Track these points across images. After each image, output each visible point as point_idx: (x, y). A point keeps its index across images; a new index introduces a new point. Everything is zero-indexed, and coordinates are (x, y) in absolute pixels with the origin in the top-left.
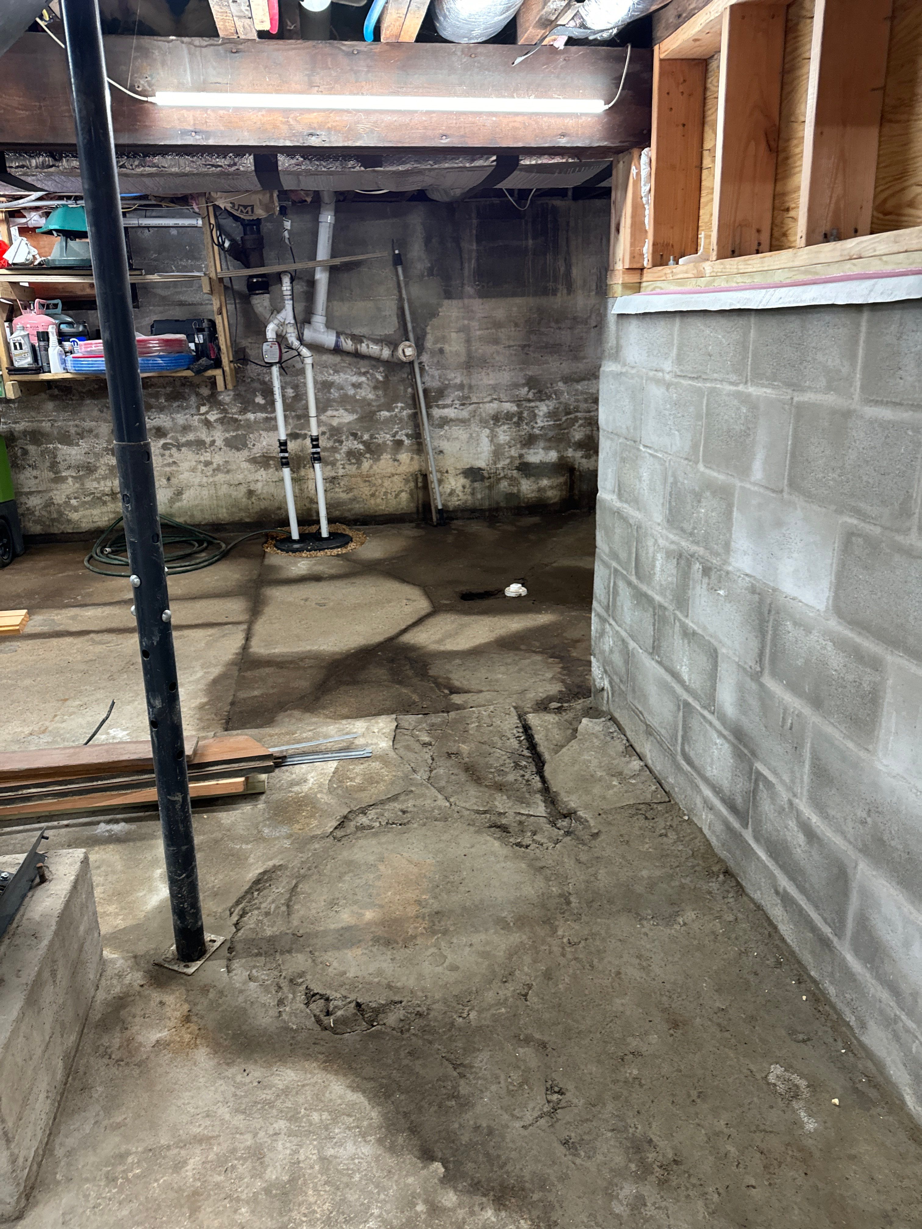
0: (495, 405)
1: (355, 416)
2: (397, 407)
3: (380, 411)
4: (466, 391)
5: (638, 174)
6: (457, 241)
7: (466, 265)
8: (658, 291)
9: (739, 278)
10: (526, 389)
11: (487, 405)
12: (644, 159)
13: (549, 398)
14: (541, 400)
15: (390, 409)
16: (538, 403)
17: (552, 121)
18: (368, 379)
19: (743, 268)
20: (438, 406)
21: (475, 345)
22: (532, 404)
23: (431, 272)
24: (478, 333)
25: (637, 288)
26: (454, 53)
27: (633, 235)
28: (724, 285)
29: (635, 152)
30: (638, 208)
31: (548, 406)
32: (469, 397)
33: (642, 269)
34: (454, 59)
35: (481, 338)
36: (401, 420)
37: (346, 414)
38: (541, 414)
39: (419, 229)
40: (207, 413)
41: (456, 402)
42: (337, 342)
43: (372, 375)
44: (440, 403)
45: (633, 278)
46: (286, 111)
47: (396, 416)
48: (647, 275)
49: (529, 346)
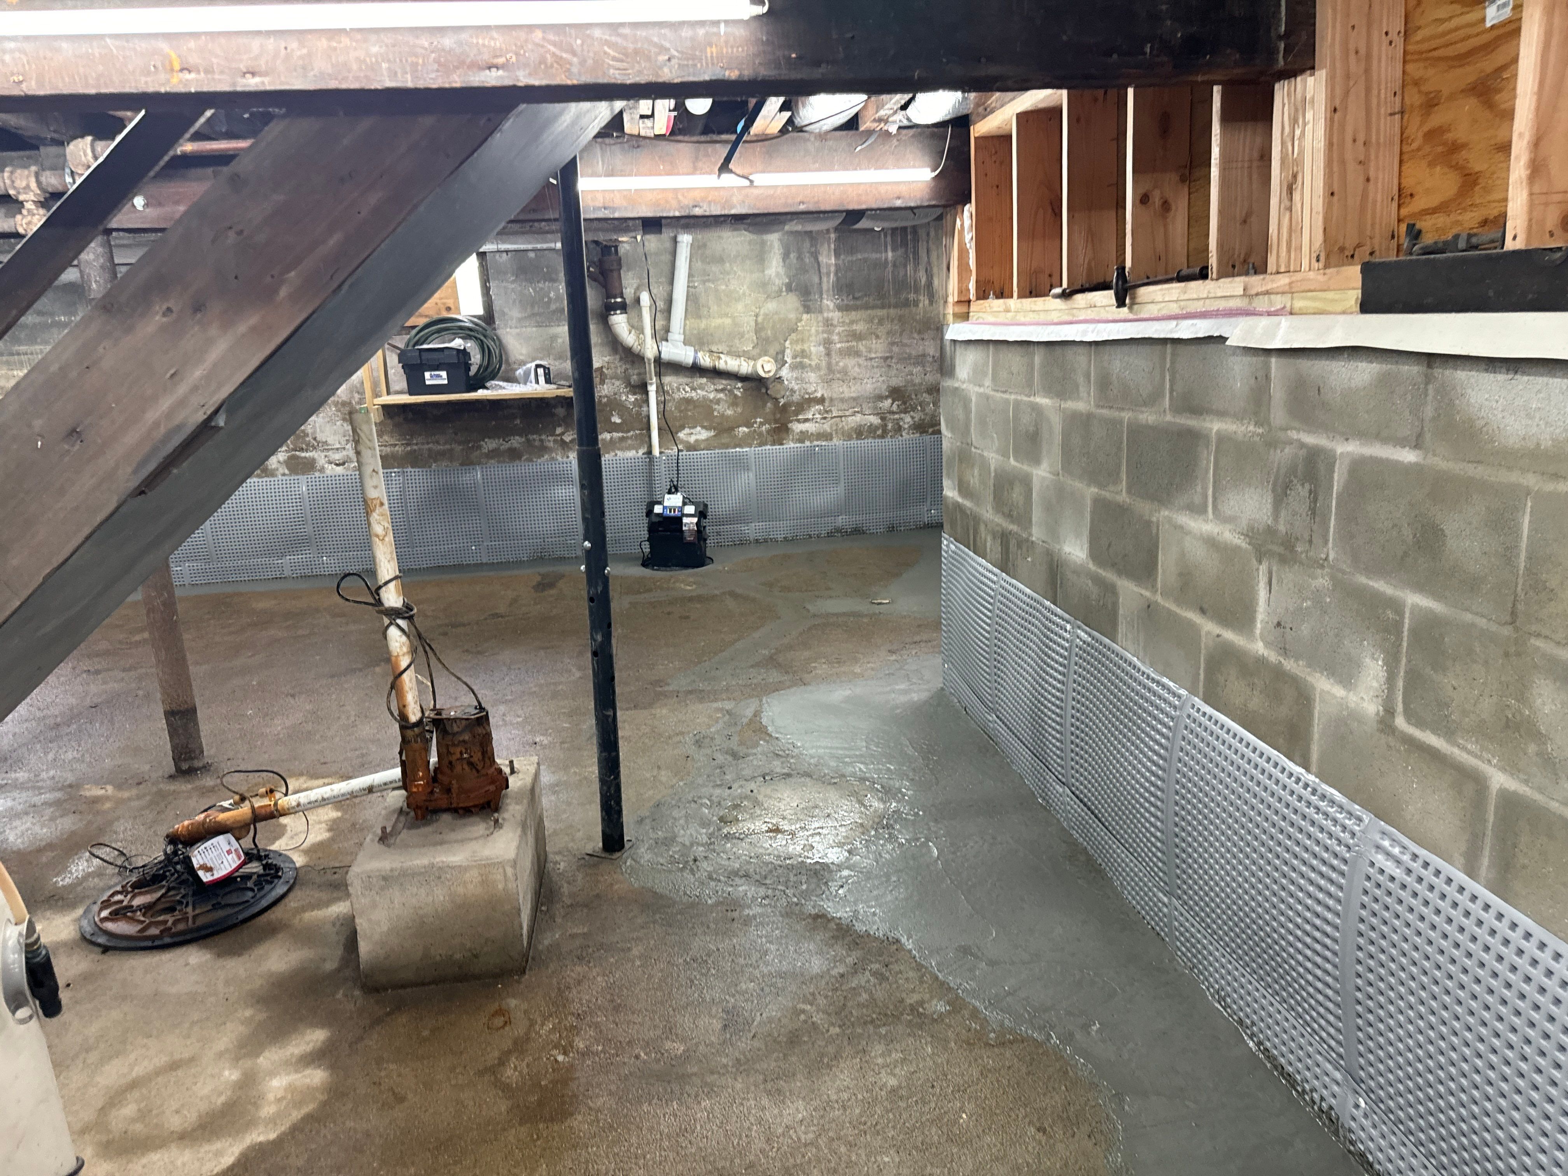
0: (858, 417)
1: (712, 433)
2: (756, 422)
3: (738, 427)
4: (827, 404)
5: (962, 225)
6: (815, 256)
7: (825, 279)
8: (981, 321)
9: (1031, 315)
10: (890, 401)
11: (850, 418)
12: (966, 214)
13: (914, 409)
14: (905, 412)
15: (748, 425)
16: (903, 415)
17: (889, 188)
18: (726, 395)
19: (1034, 308)
20: (798, 421)
21: (835, 358)
22: (897, 416)
23: (789, 288)
24: (839, 346)
25: (965, 317)
26: (809, 140)
27: (959, 274)
28: (1023, 319)
29: (959, 207)
30: (963, 252)
31: (913, 418)
32: (831, 411)
33: (969, 301)
34: (809, 144)
35: (841, 351)
36: (760, 434)
37: (703, 431)
38: (906, 426)
39: (777, 245)
40: (563, 434)
41: (818, 416)
42: (695, 358)
43: (731, 391)
44: (800, 417)
45: (962, 309)
46: (676, 191)
47: (755, 431)
48: (974, 307)
49: (892, 358)
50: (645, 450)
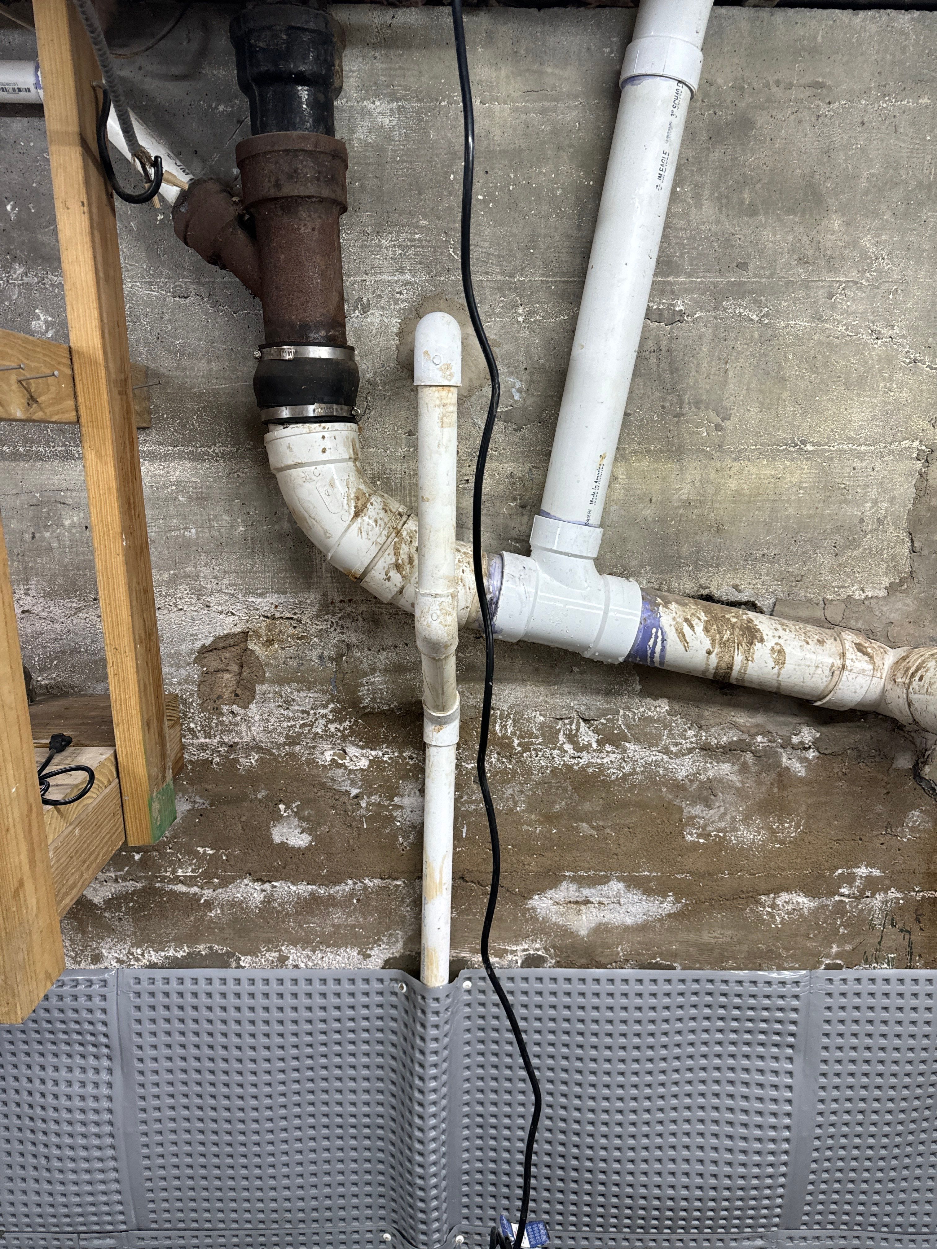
1: (668, 906)
2: (850, 879)
3: (776, 890)
15: (817, 885)
18: (744, 768)
36: (862, 923)
42: (646, 633)
43: (765, 756)
47: (840, 909)
50: (397, 949)
